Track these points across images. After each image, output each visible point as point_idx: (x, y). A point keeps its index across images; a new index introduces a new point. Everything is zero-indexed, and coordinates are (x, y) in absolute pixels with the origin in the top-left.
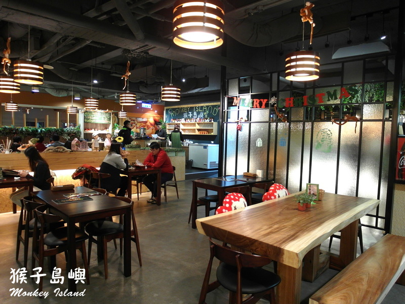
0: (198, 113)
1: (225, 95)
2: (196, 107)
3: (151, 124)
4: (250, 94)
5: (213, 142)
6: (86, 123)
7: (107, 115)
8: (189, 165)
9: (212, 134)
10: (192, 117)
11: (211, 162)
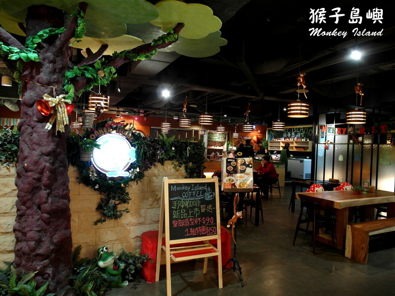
0: (296, 134)
1: (316, 124)
2: (294, 128)
3: (254, 141)
4: (334, 124)
5: (308, 157)
6: (209, 141)
7: (224, 135)
8: (288, 175)
9: (308, 150)
10: (291, 136)
11: (306, 174)
